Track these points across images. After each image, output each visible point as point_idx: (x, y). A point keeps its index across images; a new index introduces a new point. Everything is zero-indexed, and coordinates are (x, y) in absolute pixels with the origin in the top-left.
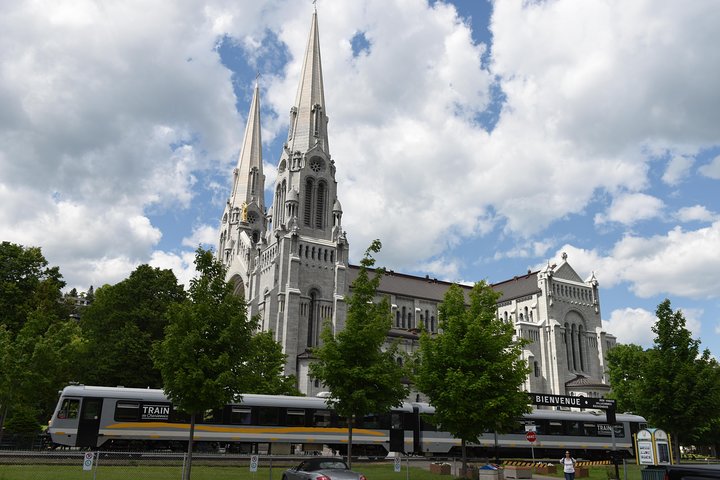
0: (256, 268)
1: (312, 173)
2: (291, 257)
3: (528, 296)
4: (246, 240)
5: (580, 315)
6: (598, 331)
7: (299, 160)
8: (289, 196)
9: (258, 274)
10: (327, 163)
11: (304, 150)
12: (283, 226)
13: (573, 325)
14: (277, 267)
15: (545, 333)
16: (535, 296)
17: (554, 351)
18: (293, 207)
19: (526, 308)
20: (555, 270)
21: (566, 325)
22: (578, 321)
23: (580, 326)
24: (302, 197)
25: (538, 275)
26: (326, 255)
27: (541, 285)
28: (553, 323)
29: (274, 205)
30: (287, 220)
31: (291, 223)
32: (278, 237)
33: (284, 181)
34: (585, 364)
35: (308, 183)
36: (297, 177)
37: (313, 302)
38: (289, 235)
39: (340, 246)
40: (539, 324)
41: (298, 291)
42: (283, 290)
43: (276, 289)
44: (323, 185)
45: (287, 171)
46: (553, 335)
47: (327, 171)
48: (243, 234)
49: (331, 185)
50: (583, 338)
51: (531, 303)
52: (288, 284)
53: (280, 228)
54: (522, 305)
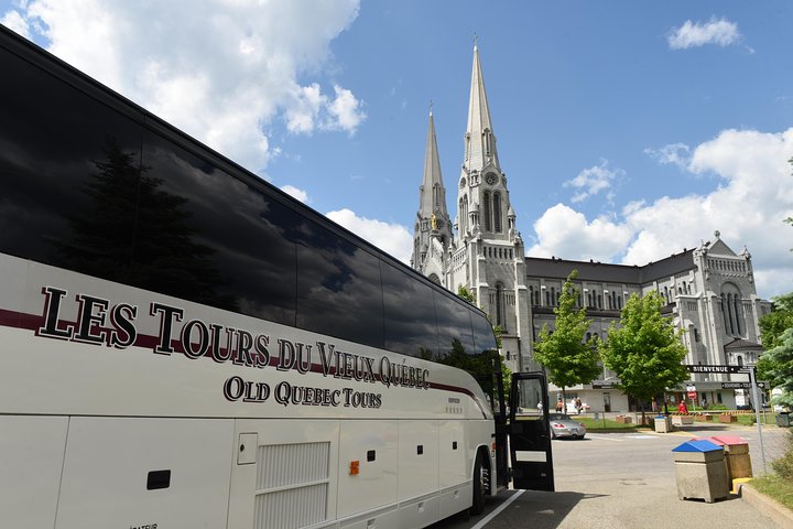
0: (449, 268)
1: (488, 186)
2: (478, 258)
3: (685, 272)
4: (439, 246)
5: (734, 285)
6: (753, 297)
7: (476, 177)
8: (471, 208)
9: (451, 272)
10: (500, 176)
11: (479, 168)
12: (469, 233)
13: (729, 295)
14: (468, 266)
15: (703, 303)
16: (691, 272)
17: (712, 319)
18: (475, 217)
19: (684, 283)
20: (709, 247)
21: (722, 295)
22: (733, 290)
23: (736, 296)
24: (482, 207)
25: (694, 253)
26: (506, 253)
27: (697, 261)
28: (710, 294)
29: (458, 215)
30: (472, 227)
31: (475, 230)
32: (465, 242)
33: (466, 196)
34: (742, 328)
35: (486, 195)
36: (476, 191)
37: (498, 292)
38: (475, 240)
39: (517, 244)
40: (697, 296)
41: (486, 285)
42: (474, 284)
43: (468, 284)
44: (497, 195)
45: (467, 188)
46: (710, 304)
47: (499, 183)
48: (435, 240)
49: (504, 195)
50: (739, 305)
51: (689, 278)
52: (478, 280)
53: (466, 235)
54: (680, 280)
